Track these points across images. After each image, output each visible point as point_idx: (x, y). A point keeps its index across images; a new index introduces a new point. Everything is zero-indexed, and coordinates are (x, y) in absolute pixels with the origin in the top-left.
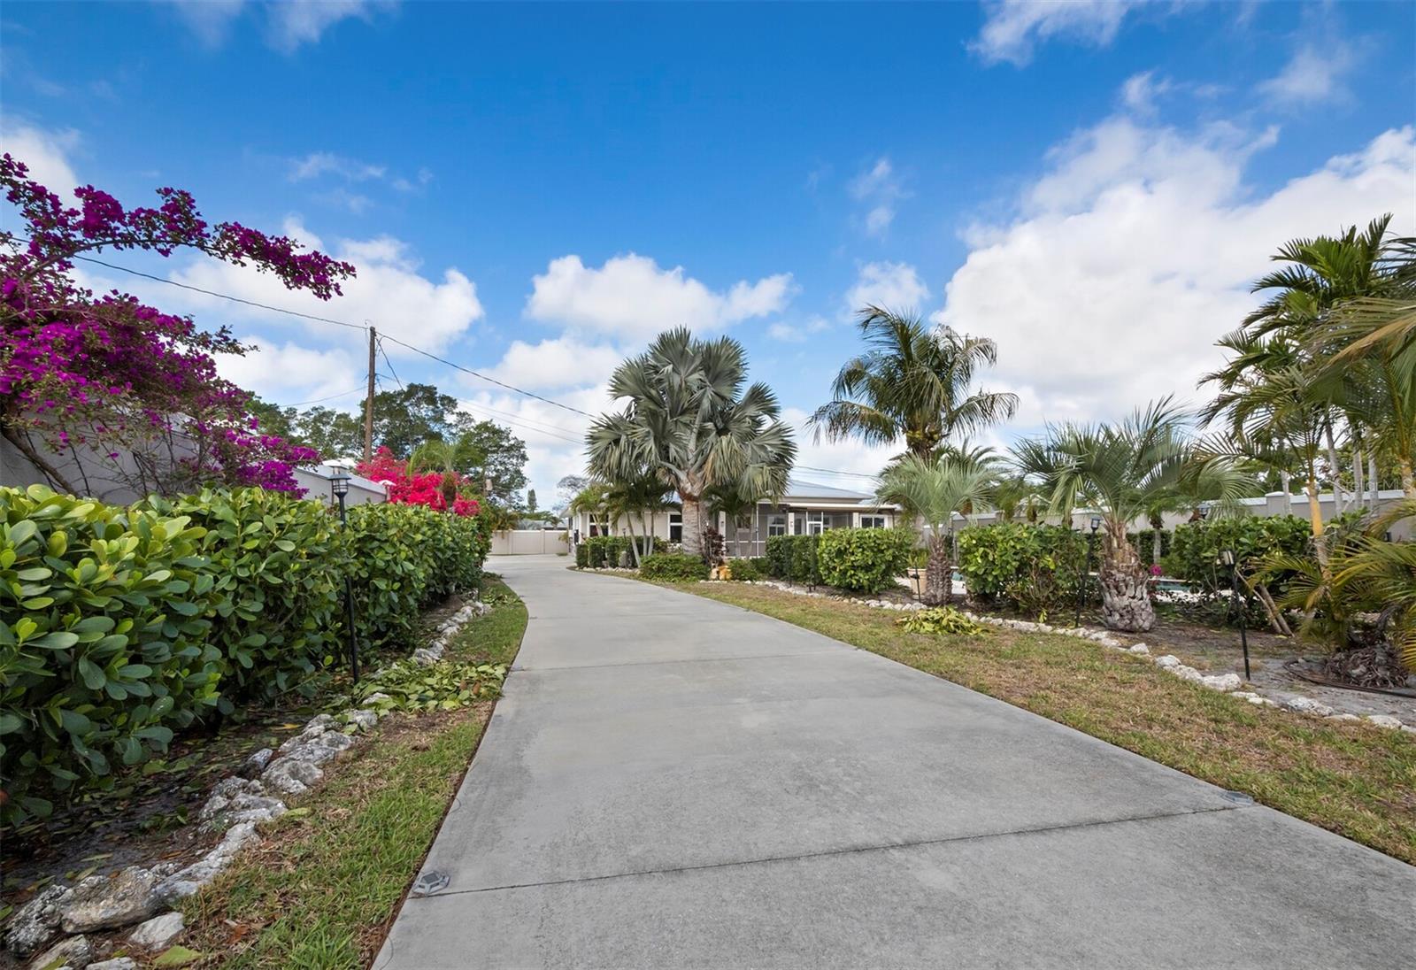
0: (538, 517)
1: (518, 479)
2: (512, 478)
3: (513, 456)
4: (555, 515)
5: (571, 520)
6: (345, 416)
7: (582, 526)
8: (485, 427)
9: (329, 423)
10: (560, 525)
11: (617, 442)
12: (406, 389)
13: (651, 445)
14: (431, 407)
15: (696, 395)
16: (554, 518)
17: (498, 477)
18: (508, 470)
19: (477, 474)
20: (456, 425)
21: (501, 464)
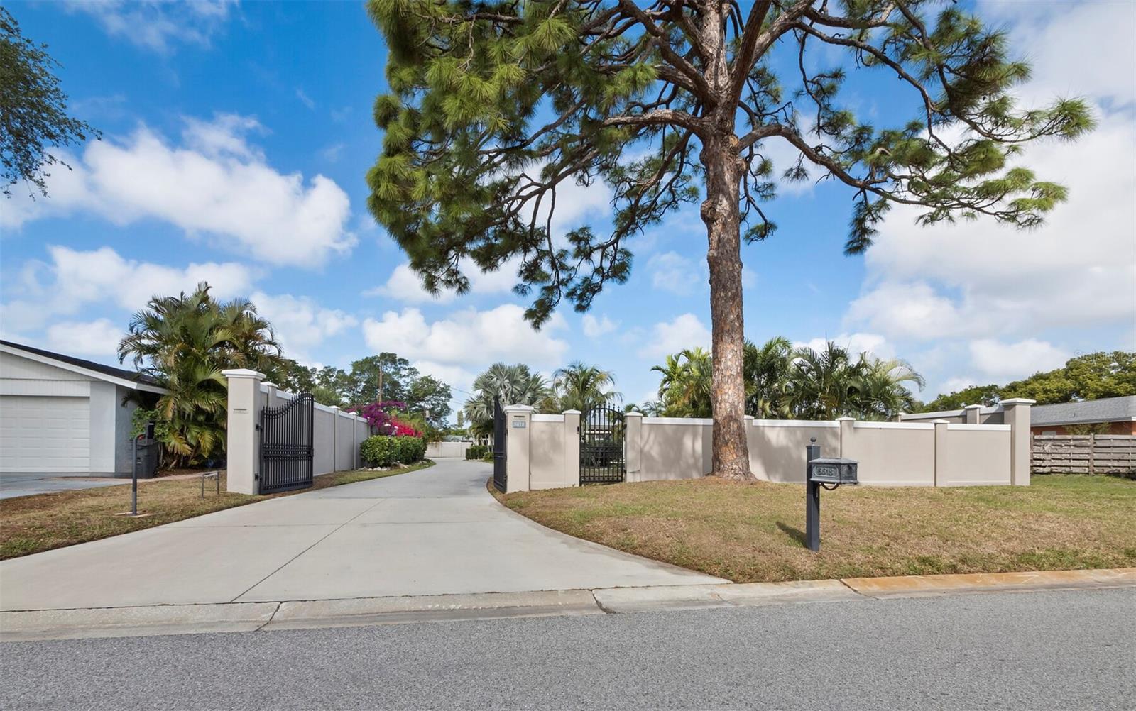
1: (446, 410)
2: (443, 409)
3: (442, 395)
6: (343, 372)
8: (426, 379)
9: (332, 376)
11: (475, 408)
12: (379, 355)
14: (392, 366)
17: (433, 409)
18: (439, 403)
19: (420, 406)
20: (408, 376)
21: (435, 400)
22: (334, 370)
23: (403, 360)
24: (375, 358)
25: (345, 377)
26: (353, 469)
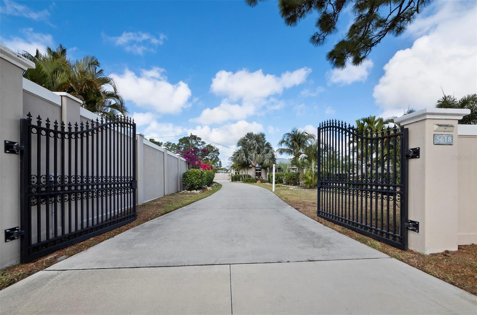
0: (222, 169)
1: (217, 159)
2: (216, 159)
3: (216, 153)
4: (227, 169)
5: (231, 170)
6: (174, 144)
7: (233, 172)
8: (209, 146)
9: (170, 146)
10: (228, 172)
11: (238, 155)
12: (189, 136)
13: (244, 157)
14: (195, 141)
15: (254, 145)
16: (227, 170)
17: (212, 159)
18: (214, 157)
19: (206, 158)
20: (201, 145)
21: (213, 155)
22: (171, 143)
23: (199, 138)
24: (188, 137)
25: (175, 146)
26: (178, 192)
